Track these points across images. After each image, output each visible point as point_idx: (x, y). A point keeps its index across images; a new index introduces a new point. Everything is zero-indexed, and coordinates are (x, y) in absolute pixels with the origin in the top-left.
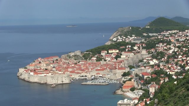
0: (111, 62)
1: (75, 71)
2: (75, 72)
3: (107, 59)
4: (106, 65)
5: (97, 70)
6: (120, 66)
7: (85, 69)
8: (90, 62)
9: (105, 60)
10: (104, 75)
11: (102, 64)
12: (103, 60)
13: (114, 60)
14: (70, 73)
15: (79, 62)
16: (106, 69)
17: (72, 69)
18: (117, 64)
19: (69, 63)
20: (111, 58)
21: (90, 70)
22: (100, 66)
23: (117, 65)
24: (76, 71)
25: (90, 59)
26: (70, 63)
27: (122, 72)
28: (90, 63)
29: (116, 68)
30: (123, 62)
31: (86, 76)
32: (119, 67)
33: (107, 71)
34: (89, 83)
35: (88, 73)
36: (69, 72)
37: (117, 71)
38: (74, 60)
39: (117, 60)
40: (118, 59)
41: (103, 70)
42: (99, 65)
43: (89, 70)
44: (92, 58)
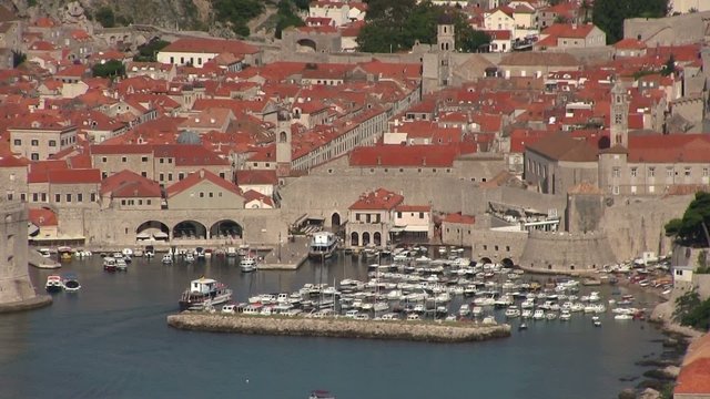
0: (546, 60)
1: (96, 161)
2: (93, 176)
3: (493, 22)
4: (475, 97)
5: (365, 157)
6: (659, 110)
7: (214, 136)
8: (286, 49)
9: (476, 42)
10: (459, 217)
11: (432, 87)
12: (446, 34)
13: (583, 33)
14: (32, 179)
15: (147, 54)
16: (486, 141)
17: (55, 135)
18: (619, 87)
19: (19, 59)
20: (550, 19)
21: (284, 151)
22: (403, 106)
23: (619, 107)
24: (110, 165)
25: (286, 20)
26: (36, 58)
27: (679, 191)
28: (283, 69)
29: (604, 143)
30: (690, 71)
31: (229, 228)
32: (635, 122)
33: (486, 170)
34: (268, 310)
35: (252, 196)
36: (23, 172)
37: (620, 174)
38: (88, 27)
39: (615, 36)
40: (632, 27)
41: (441, 156)
42: (391, 92)
43: (270, 155)
44: (316, 12)
